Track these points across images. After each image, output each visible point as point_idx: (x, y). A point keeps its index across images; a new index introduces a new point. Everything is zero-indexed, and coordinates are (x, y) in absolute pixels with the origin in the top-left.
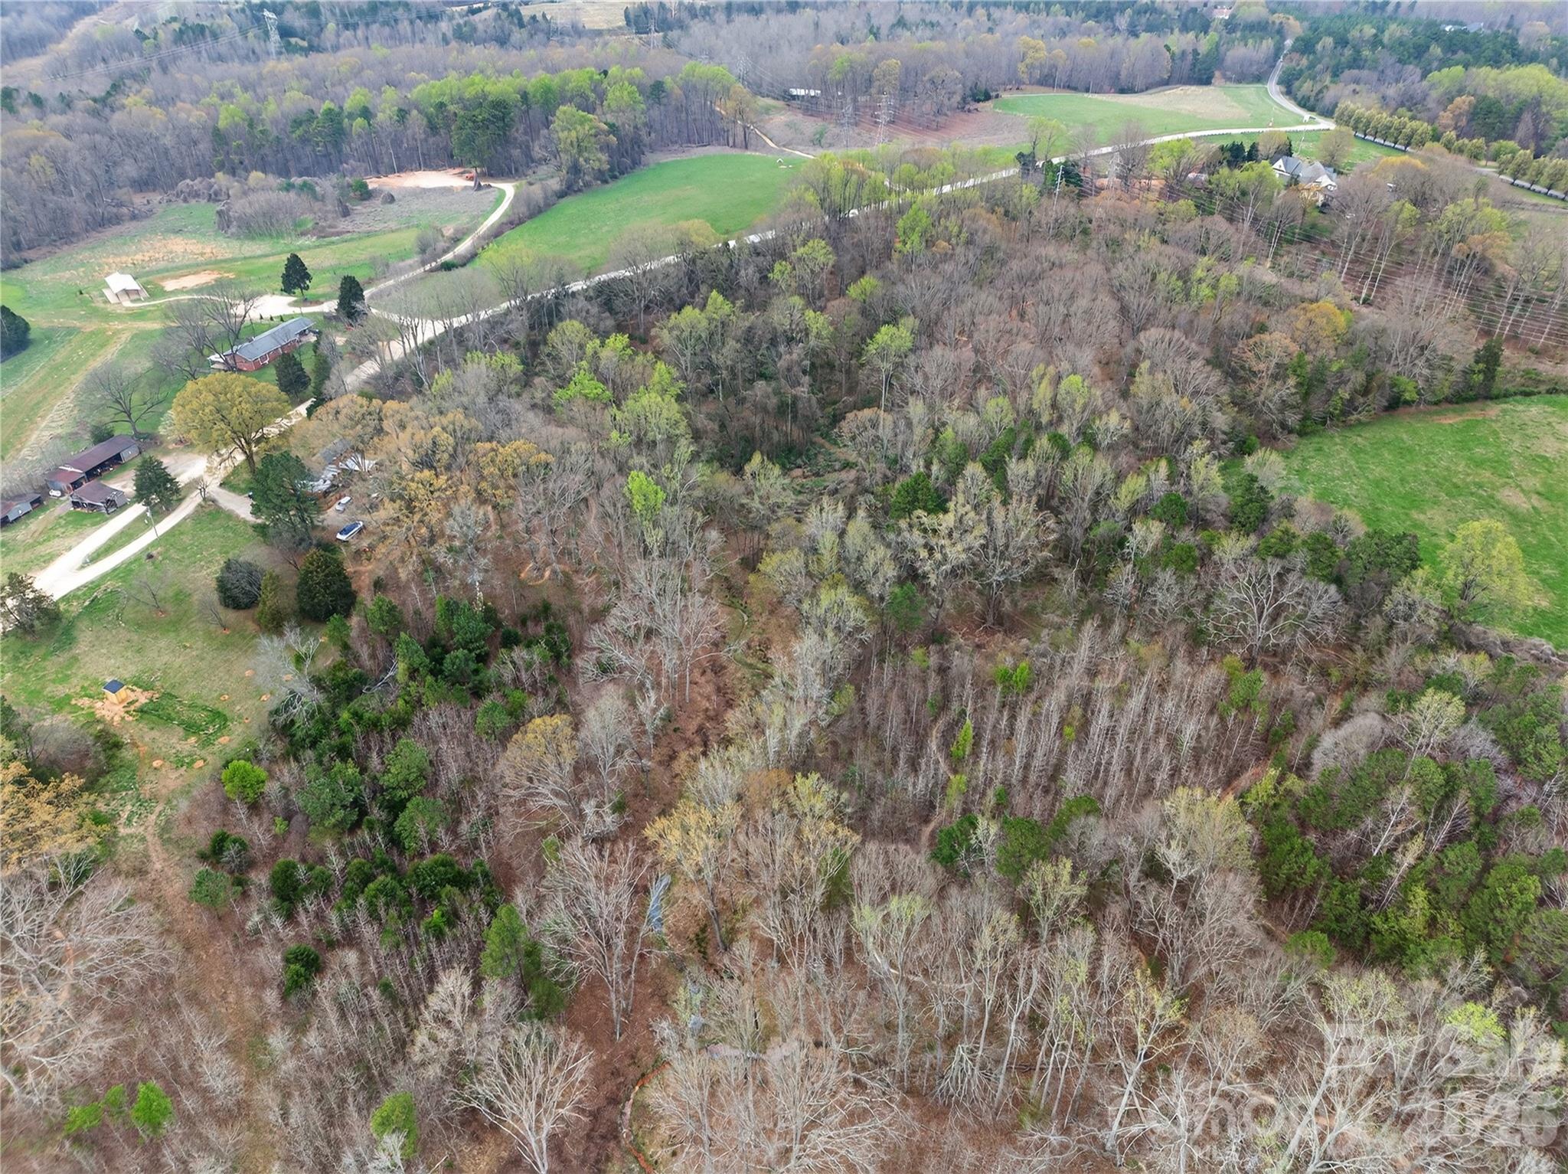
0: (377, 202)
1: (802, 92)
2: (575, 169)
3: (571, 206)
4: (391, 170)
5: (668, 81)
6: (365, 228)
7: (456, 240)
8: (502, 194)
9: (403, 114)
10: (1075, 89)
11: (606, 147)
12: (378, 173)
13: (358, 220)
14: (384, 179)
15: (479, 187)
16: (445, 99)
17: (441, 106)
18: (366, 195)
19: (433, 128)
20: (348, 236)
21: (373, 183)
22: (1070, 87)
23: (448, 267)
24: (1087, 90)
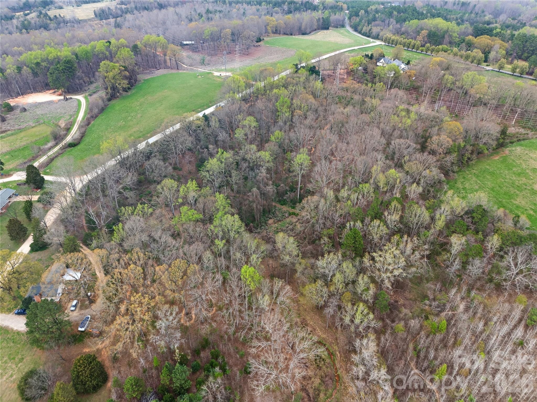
0: (18, 111)
1: (188, 42)
2: (114, 88)
3: (117, 104)
4: (18, 95)
5: (138, 43)
6: (17, 127)
7: (68, 129)
8: (79, 101)
9: (19, 69)
10: (287, 34)
11: (126, 78)
12: (12, 97)
13: (12, 122)
14: (17, 99)
15: (67, 99)
16: (39, 60)
17: (38, 64)
18: (10, 109)
19: (35, 74)
20: (9, 133)
21: (12, 102)
22: (285, 34)
23: (72, 145)
24: (291, 35)
